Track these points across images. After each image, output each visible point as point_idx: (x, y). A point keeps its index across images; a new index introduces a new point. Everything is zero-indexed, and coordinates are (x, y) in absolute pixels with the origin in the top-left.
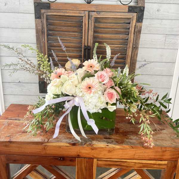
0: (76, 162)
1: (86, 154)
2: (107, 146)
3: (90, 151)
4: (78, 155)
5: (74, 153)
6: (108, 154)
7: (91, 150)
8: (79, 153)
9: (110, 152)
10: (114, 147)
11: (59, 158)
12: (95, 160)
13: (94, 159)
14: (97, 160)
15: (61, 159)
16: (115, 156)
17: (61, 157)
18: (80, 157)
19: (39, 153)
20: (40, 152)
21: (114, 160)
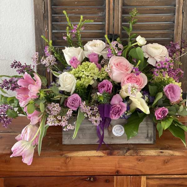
0: (115, 183)
1: (130, 168)
2: (161, 152)
3: (135, 163)
4: (118, 172)
5: (110, 168)
6: (164, 167)
7: (137, 162)
8: (119, 168)
9: (166, 163)
10: (171, 155)
11: (87, 178)
12: (143, 179)
13: (142, 177)
14: (147, 178)
15: (90, 178)
16: (173, 170)
17: (90, 176)
18: (120, 174)
19: (57, 170)
20: (59, 169)
21: (173, 176)
